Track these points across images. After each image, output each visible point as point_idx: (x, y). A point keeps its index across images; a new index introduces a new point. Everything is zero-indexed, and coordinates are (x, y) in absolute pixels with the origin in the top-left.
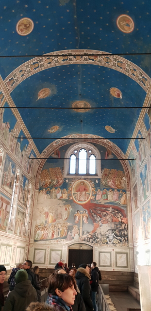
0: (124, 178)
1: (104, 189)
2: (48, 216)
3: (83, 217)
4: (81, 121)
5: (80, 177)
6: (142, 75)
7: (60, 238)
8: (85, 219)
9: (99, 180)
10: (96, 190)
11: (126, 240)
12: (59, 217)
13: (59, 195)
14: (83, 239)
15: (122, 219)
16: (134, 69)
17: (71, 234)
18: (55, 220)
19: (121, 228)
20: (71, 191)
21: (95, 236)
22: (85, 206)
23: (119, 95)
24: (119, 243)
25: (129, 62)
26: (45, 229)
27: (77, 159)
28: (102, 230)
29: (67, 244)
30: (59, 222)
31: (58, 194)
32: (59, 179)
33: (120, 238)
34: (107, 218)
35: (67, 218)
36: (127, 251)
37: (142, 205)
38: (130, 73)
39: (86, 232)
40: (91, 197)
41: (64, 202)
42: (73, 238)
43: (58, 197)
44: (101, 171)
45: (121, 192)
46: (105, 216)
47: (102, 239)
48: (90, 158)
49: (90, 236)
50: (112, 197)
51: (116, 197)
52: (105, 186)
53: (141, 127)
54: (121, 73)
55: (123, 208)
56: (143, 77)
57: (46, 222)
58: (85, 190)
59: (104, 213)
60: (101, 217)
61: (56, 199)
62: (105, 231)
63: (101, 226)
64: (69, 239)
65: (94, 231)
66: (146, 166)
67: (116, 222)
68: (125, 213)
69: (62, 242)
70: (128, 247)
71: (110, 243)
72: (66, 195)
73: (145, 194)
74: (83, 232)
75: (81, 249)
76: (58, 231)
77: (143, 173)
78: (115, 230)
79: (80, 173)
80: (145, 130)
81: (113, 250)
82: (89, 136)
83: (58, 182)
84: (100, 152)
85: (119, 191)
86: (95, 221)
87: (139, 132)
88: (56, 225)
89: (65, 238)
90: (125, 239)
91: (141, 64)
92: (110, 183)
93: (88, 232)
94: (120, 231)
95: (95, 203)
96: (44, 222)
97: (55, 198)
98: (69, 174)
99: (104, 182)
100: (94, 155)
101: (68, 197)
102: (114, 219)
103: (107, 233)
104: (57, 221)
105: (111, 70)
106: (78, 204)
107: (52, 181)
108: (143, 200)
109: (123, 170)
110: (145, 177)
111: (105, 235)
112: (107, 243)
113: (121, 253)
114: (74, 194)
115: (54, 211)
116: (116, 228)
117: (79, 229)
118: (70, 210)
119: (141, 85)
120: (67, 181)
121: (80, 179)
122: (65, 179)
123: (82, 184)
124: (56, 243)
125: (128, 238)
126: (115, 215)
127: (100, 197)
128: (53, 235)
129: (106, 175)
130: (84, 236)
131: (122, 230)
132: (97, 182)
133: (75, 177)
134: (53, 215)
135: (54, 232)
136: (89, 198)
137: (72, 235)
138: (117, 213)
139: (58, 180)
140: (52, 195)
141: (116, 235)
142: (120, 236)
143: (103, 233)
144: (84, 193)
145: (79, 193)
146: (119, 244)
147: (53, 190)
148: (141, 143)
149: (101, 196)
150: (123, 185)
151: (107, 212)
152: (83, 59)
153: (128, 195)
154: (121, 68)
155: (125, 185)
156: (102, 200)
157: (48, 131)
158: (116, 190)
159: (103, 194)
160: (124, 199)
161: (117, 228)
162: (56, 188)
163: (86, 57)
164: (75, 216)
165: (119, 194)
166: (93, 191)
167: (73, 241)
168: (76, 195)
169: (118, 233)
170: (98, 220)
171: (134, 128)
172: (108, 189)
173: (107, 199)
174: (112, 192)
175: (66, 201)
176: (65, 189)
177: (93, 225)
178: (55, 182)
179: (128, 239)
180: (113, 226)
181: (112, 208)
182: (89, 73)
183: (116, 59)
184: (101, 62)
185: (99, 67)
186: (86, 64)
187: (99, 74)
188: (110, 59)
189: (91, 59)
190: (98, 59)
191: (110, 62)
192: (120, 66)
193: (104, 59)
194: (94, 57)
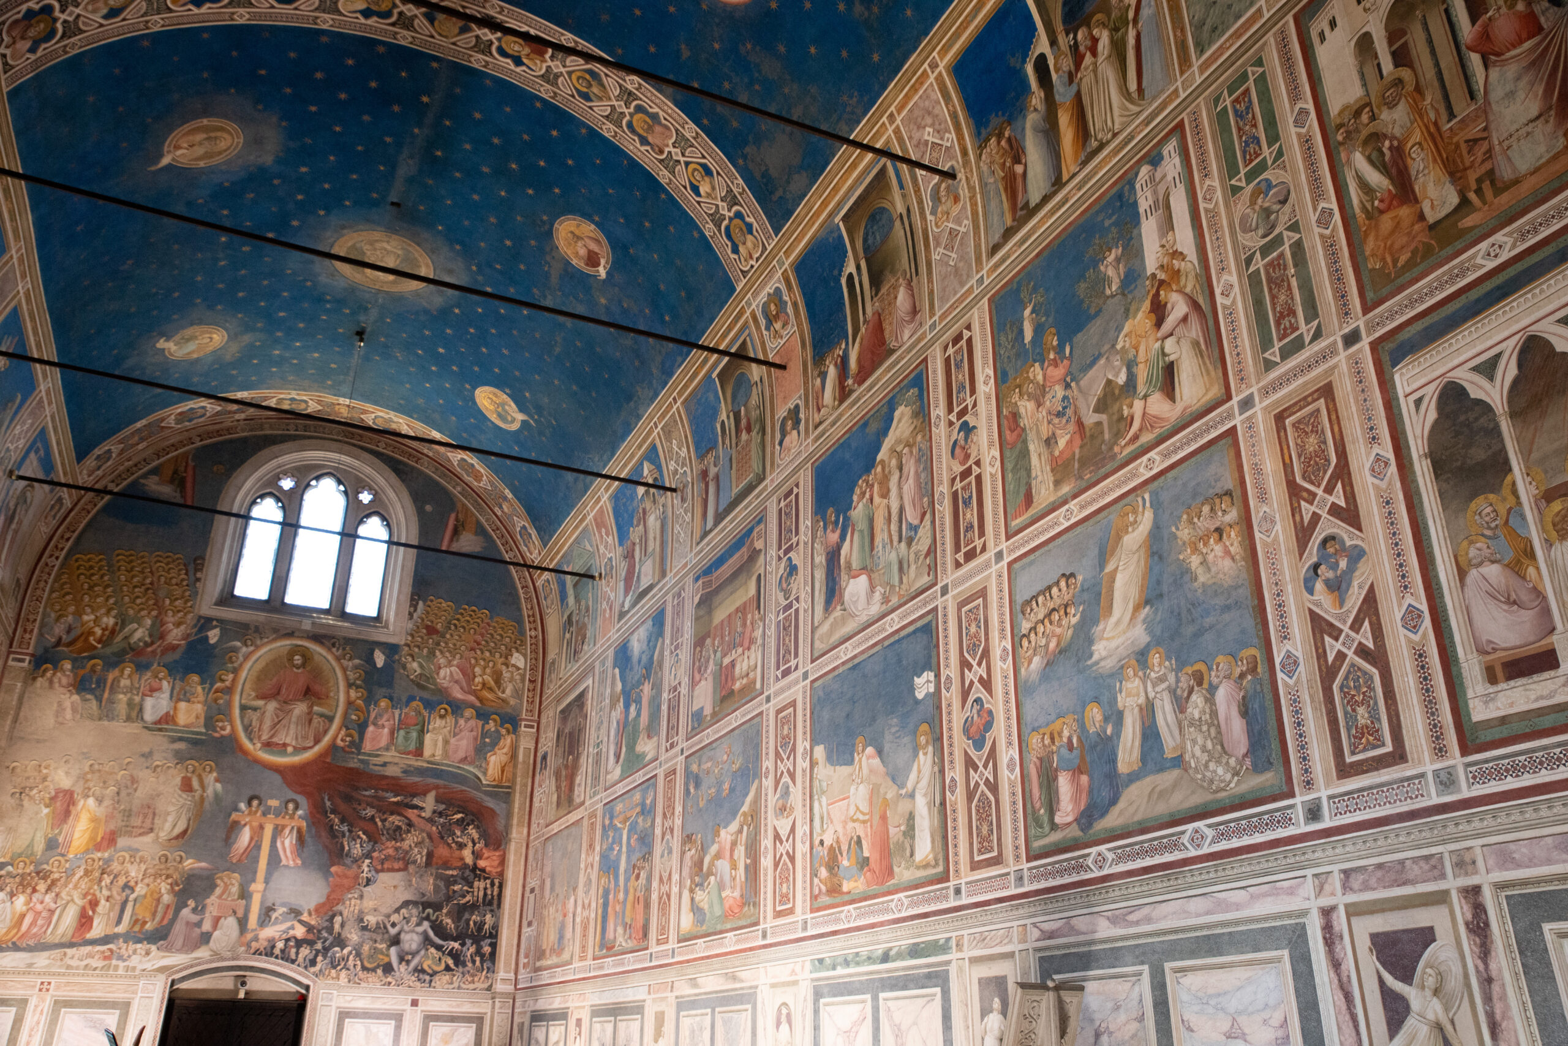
0: (518, 660)
1: (411, 699)
2: (67, 813)
3: (278, 831)
4: (360, 334)
5: (289, 621)
6: (733, 201)
7: (128, 937)
8: (287, 843)
9: (391, 650)
10: (370, 699)
11: (482, 956)
12: (137, 821)
13: (155, 706)
14: (262, 944)
15: (477, 855)
16: (705, 167)
17: (195, 918)
18: (111, 839)
19: (468, 898)
20: (229, 691)
21: (330, 929)
22: (295, 777)
23: (592, 260)
24: (448, 968)
25: (690, 129)
26: (42, 887)
27: (290, 527)
28: (368, 904)
29: (162, 970)
30: (133, 852)
31: (149, 703)
32: (170, 618)
33: (456, 945)
34: (405, 845)
35: (185, 832)
36: (483, 1007)
37: (604, 796)
38: (683, 176)
39: (282, 910)
40: (334, 733)
41: (181, 746)
42: (206, 938)
43: (149, 716)
44: (406, 608)
45: (491, 726)
46: (396, 834)
47: (366, 948)
48: (362, 530)
49: (300, 932)
50: (446, 742)
51: (463, 744)
52: (422, 687)
53: (668, 432)
54: (634, 165)
55: (490, 803)
56: (738, 215)
57: (52, 845)
58: (308, 693)
59: (395, 820)
60: (373, 838)
61: (134, 728)
62: (385, 910)
63: (368, 882)
64: (179, 943)
65: (328, 909)
66: (659, 620)
67: (446, 865)
68: (500, 824)
69: (135, 961)
70: (489, 988)
71: (402, 970)
72: (199, 708)
73: (631, 747)
74: (267, 912)
75: (242, 995)
76: (118, 898)
77: (637, 646)
78: (437, 907)
79: (290, 599)
80: (684, 452)
81: (415, 1003)
82: (375, 415)
83: (158, 633)
84: (420, 512)
85: (483, 715)
86: (337, 855)
87: (652, 455)
88: (115, 866)
89: (159, 936)
90: (479, 952)
91: (745, 157)
92: (447, 674)
93: (295, 912)
94: (460, 912)
95: (351, 765)
96: (39, 847)
97: (129, 719)
98: (228, 598)
99: (415, 665)
100: (383, 518)
101: (210, 722)
102: (442, 851)
103: (395, 918)
104: (122, 842)
105: (594, 134)
106: (257, 761)
107: (123, 621)
108: (618, 772)
109: (520, 621)
110: (649, 667)
111: (381, 928)
112: (388, 969)
113: (452, 1019)
114: (244, 708)
115: (113, 789)
116: (441, 896)
117: (245, 895)
118: (210, 791)
119: (721, 245)
120: (214, 636)
121: (290, 635)
122: (206, 623)
123: (298, 660)
124: (100, 964)
125: (494, 946)
126: (446, 832)
127: (384, 741)
128: (85, 921)
129: (431, 630)
130: (269, 932)
131: (473, 907)
132: (380, 659)
133: (261, 616)
134: (101, 811)
135: (94, 904)
136: (327, 739)
137: (199, 924)
138: (460, 822)
139: (159, 621)
140: (111, 701)
141: (439, 929)
142: (460, 937)
143: (372, 920)
144: (300, 709)
145: (272, 706)
146: (446, 978)
147: (125, 677)
148: (648, 505)
149: (392, 733)
150: (508, 691)
151: (411, 814)
152: (469, 38)
153: (526, 743)
154: (644, 141)
155: (517, 694)
156: (390, 755)
157: (162, 344)
158: (469, 712)
159: (402, 724)
160: (504, 759)
161: (449, 899)
162: (141, 667)
163: (486, 34)
164: (234, 828)
165: (484, 735)
166: (350, 703)
167: (203, 953)
168: (255, 717)
169: (448, 921)
170: (357, 850)
171: (628, 429)
172: (429, 705)
173: (419, 752)
174: (450, 719)
175: (195, 743)
176: (195, 678)
177: (326, 873)
178: (139, 634)
179: (493, 955)
180: (429, 885)
181: (438, 800)
182: (477, 116)
183: (630, 93)
184: (555, 84)
185: (538, 105)
186: (476, 66)
187: (526, 137)
188: (602, 85)
189: (510, 52)
190: (544, 66)
191: (600, 99)
192: (641, 132)
193: (574, 77)
194: (527, 50)
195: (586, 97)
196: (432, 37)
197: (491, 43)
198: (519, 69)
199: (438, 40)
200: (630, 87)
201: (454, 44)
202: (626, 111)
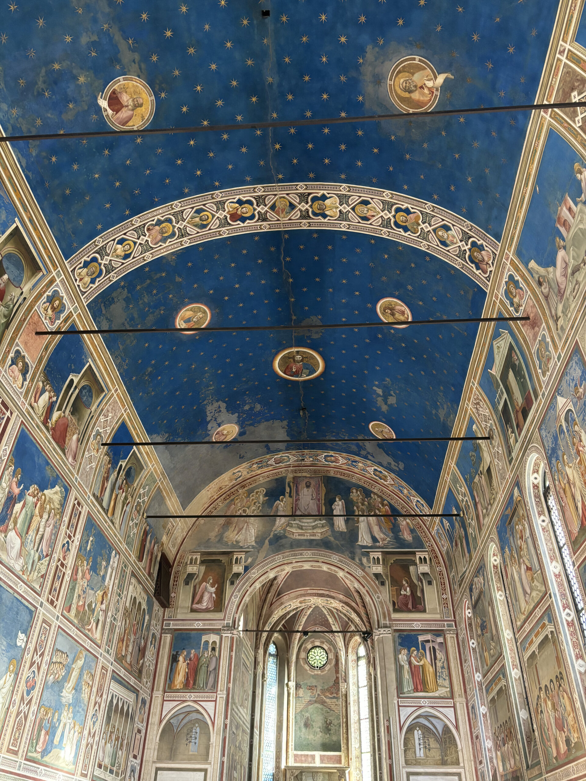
182: (244, 150)
183: (183, 236)
184: (216, 204)
185: (217, 184)
186: (259, 186)
187: (211, 155)
188: (195, 226)
189: (246, 205)
190: (227, 210)
191: (192, 218)
192: (164, 225)
193: (210, 216)
194: (239, 212)
195: (198, 211)
196: (288, 194)
197: (258, 205)
198: (238, 197)
199: (283, 194)
200: (185, 239)
201: (275, 195)
202: (178, 226)
